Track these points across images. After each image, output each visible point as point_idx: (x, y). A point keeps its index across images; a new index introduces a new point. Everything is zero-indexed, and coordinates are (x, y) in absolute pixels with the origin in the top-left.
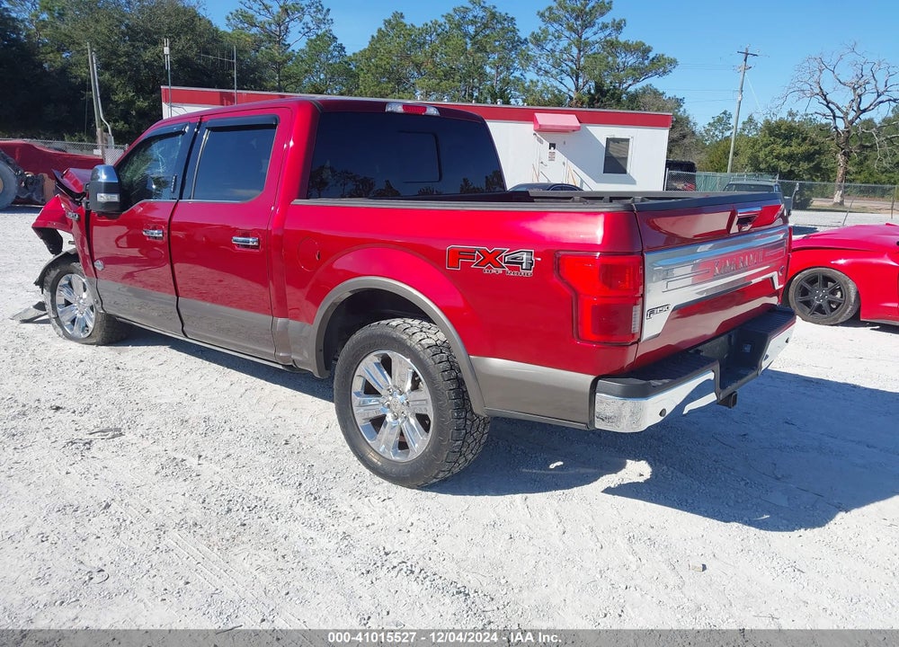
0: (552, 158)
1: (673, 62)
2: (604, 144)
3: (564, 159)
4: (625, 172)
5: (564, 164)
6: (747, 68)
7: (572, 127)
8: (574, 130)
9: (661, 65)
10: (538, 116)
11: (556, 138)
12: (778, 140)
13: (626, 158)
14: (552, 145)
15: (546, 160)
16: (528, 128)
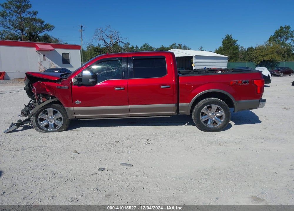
0: (44, 60)
1: (52, 27)
2: (61, 55)
3: (49, 60)
4: (69, 64)
5: (49, 61)
6: (82, 31)
7: (50, 49)
8: (51, 50)
9: (48, 27)
10: (37, 45)
11: (45, 53)
12: (97, 53)
13: (69, 59)
14: (44, 55)
15: (42, 60)
16: (34, 49)
